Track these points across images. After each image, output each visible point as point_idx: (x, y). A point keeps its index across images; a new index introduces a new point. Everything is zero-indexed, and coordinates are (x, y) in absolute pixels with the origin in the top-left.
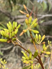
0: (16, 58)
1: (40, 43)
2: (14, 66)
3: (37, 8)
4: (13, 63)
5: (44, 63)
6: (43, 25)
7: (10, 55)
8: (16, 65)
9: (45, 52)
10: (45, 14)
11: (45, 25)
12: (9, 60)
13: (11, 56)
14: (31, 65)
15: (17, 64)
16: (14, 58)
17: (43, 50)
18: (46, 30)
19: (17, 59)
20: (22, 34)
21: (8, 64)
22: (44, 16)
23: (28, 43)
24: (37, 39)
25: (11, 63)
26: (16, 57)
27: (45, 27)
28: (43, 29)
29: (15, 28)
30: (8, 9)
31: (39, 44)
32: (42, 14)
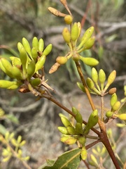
0: (50, 131)
1: (104, 91)
2: (44, 150)
3: (98, 6)
4: (42, 142)
5: (116, 141)
6: (115, 49)
7: (35, 124)
8: (48, 146)
9: (116, 115)
10: (118, 22)
11: (119, 50)
12: (32, 135)
13: (38, 126)
14: (81, 148)
15: (52, 146)
16: (45, 129)
17: (112, 110)
18: (120, 61)
19: (52, 133)
20: (55, 68)
21: (30, 146)
22: (115, 26)
23: (78, 94)
24: (94, 83)
25: (39, 144)
26: (48, 127)
27: (118, 54)
28: (113, 59)
29: (39, 55)
30: (26, 11)
31: (100, 93)
32: (111, 22)
